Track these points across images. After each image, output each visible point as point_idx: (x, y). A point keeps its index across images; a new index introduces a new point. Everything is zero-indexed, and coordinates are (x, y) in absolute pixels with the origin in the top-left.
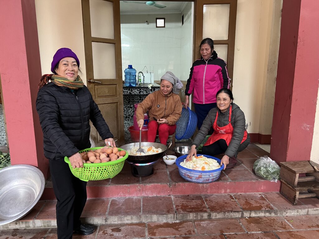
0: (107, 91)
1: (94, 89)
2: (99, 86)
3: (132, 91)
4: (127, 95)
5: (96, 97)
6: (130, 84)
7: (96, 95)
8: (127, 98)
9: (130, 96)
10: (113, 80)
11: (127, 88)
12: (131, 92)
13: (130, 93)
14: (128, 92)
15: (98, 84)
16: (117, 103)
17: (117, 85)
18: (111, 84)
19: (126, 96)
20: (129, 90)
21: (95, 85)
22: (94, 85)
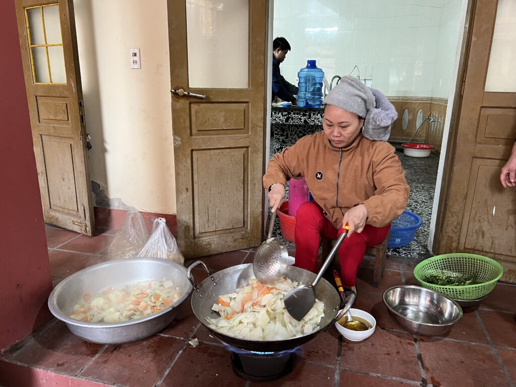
0: (222, 119)
1: (188, 111)
2: (202, 105)
3: (310, 117)
4: (300, 126)
5: (194, 132)
6: (307, 103)
7: (193, 128)
8: (300, 132)
9: (306, 128)
10: (239, 91)
11: (300, 112)
12: (309, 121)
13: (305, 121)
14: (300, 119)
15: (200, 101)
16: (247, 147)
17: (250, 104)
18: (233, 100)
19: (298, 129)
20: (304, 115)
21: (190, 103)
22: (188, 102)
